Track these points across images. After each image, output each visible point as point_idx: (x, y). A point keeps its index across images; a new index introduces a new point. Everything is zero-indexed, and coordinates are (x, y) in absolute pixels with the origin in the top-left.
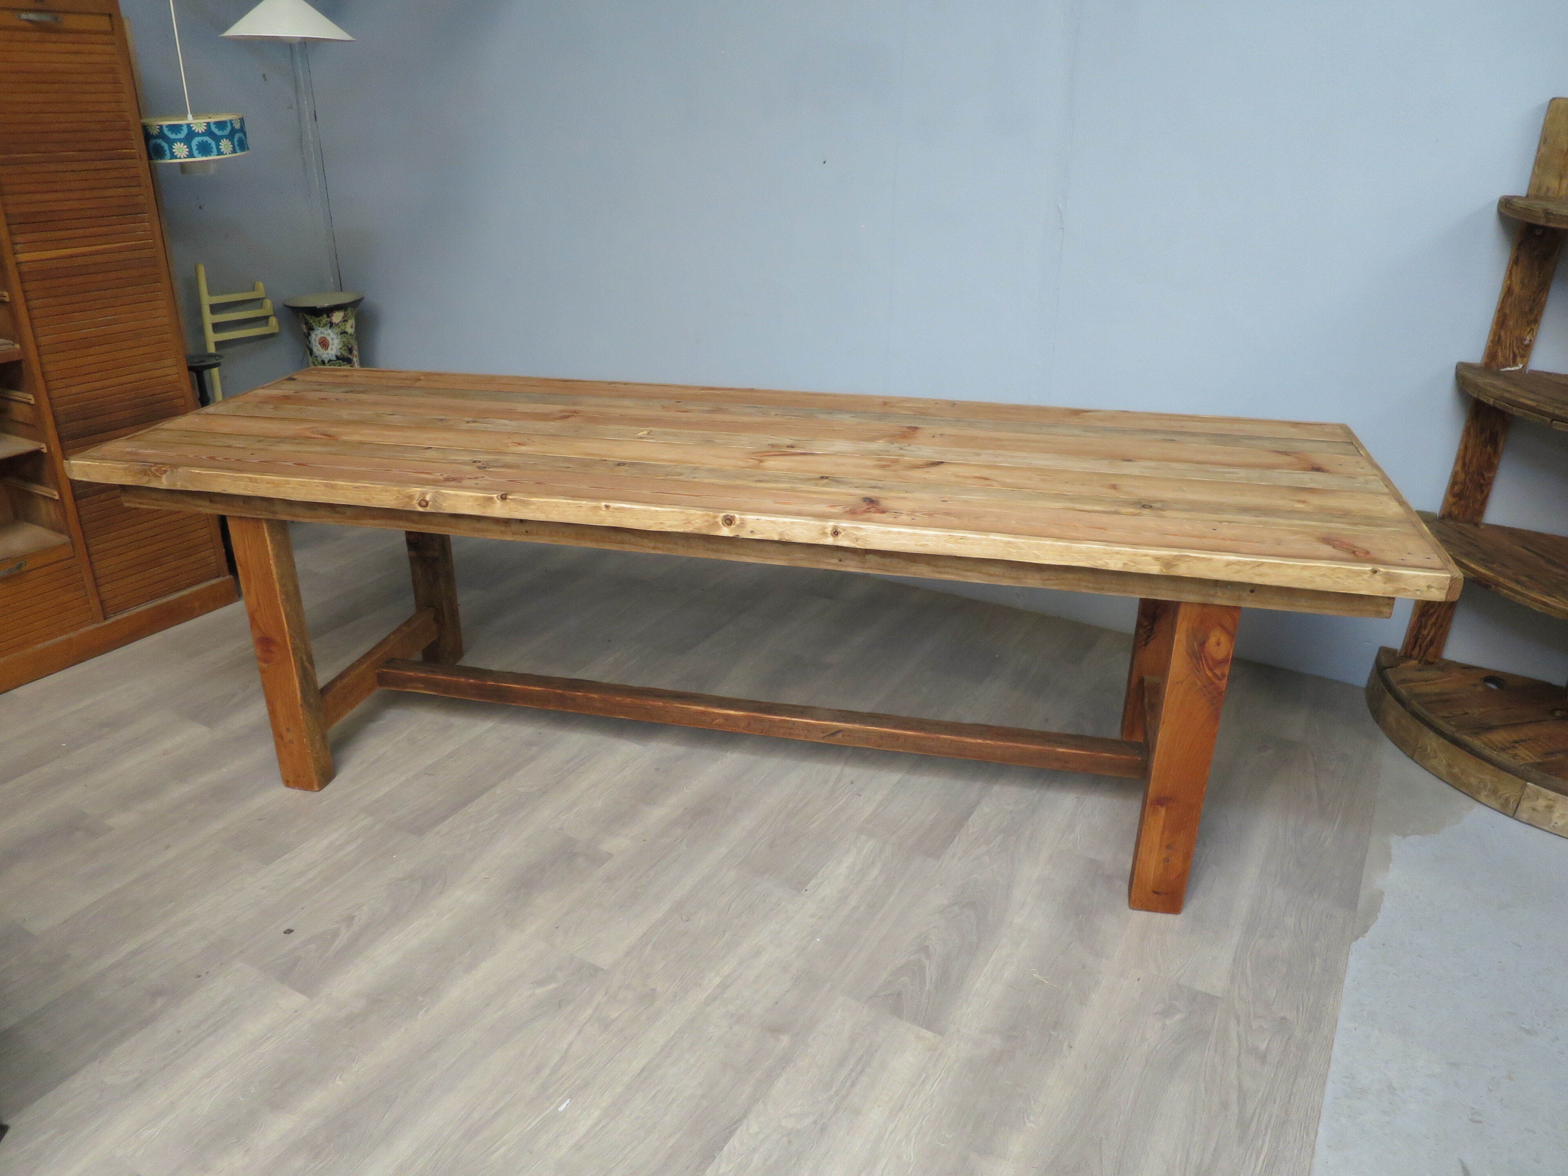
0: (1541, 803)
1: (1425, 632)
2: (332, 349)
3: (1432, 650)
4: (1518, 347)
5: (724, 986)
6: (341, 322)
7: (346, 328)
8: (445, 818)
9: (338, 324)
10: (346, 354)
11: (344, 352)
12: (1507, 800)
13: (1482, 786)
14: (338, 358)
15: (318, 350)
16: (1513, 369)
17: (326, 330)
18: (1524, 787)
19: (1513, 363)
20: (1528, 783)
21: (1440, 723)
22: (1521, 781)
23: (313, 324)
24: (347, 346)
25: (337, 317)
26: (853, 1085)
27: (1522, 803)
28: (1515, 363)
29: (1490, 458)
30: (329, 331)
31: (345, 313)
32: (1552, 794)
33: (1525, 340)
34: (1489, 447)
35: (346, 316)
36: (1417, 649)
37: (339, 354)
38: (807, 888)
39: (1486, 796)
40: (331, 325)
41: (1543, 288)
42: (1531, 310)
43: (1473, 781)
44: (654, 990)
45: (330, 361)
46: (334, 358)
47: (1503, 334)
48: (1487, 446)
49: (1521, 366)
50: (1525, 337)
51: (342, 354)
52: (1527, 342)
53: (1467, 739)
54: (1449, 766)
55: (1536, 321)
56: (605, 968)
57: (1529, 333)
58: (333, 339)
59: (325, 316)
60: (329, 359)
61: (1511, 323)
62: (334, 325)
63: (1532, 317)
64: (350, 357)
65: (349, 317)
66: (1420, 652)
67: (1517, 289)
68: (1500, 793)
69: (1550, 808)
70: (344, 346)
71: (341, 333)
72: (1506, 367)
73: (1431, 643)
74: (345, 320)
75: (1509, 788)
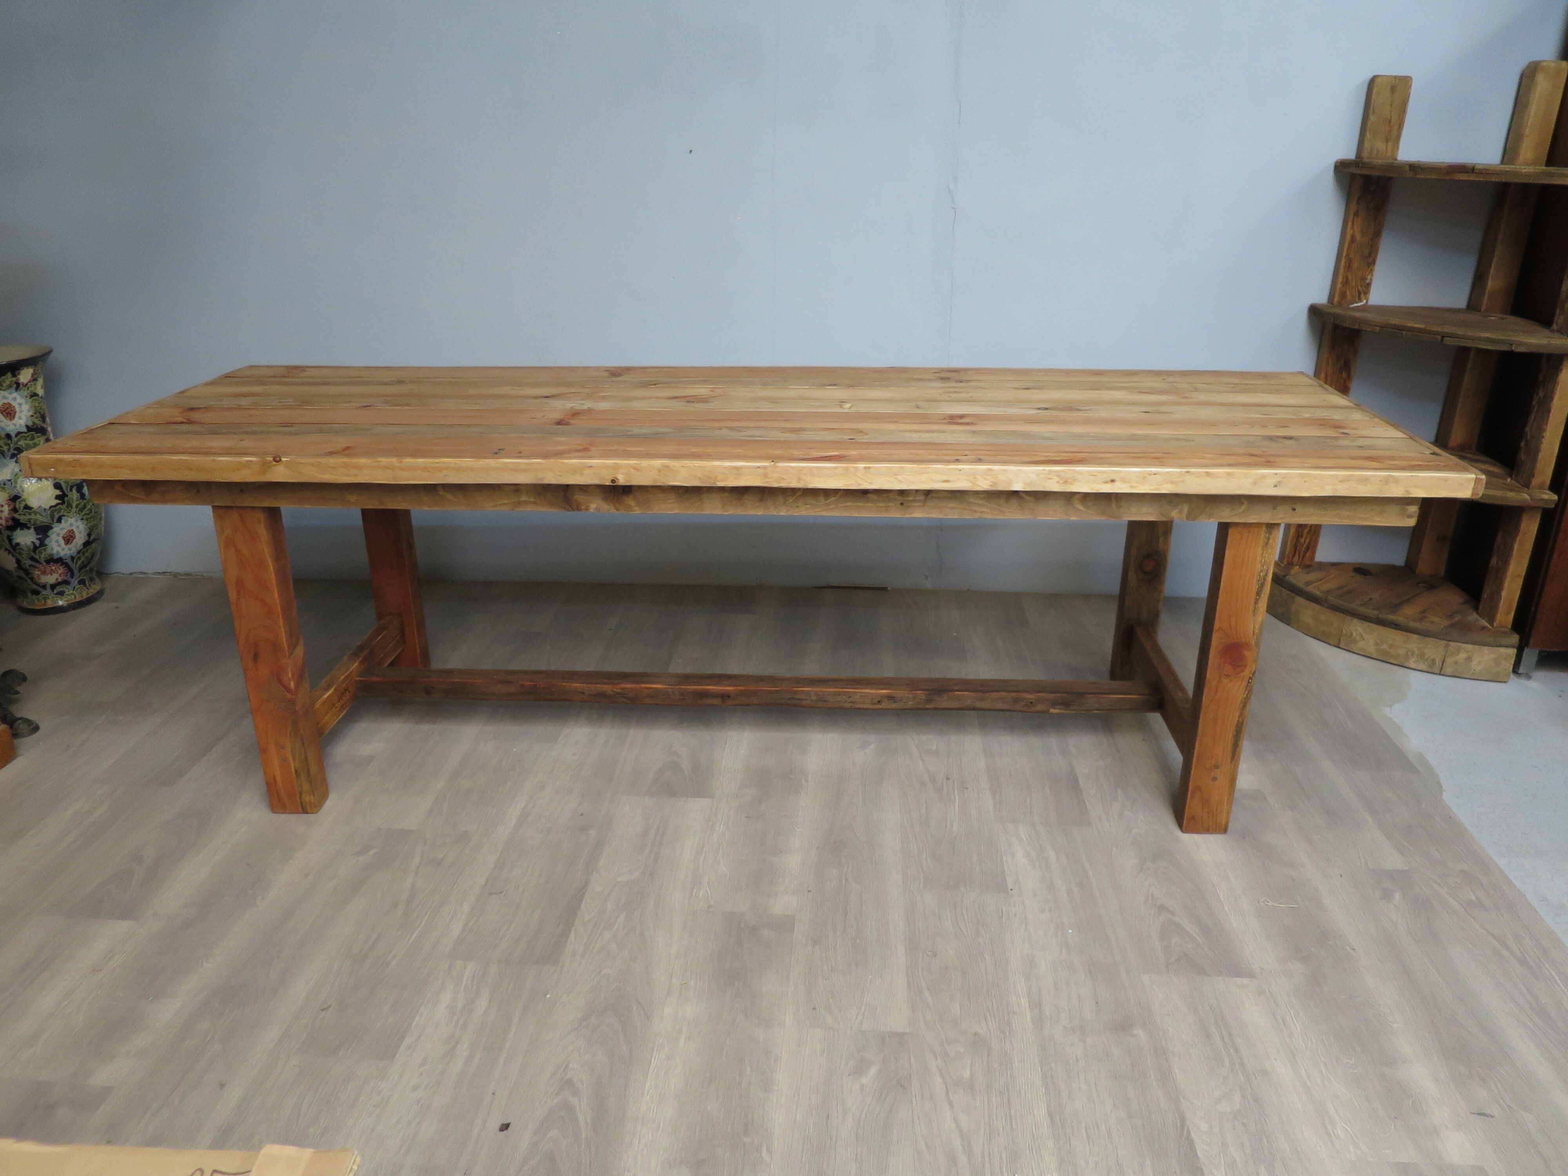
0: (1462, 656)
1: (1302, 540)
2: (20, 418)
3: (1308, 555)
4: (1361, 286)
5: (1036, 1005)
6: (30, 382)
7: (36, 388)
8: (565, 935)
9: (27, 384)
10: (39, 422)
11: (37, 421)
12: (1433, 661)
13: (1410, 653)
14: (29, 429)
16: (1359, 304)
17: (11, 393)
18: (1447, 646)
19: (1359, 300)
20: (1450, 642)
21: (1363, 610)
22: (1444, 643)
24: (40, 413)
25: (25, 376)
26: (1237, 1051)
27: (1446, 659)
28: (1360, 300)
29: (1345, 382)
30: (15, 395)
31: (34, 370)
32: (1470, 647)
33: (1367, 279)
34: (1344, 374)
35: (35, 373)
36: (1297, 556)
37: (30, 424)
38: (1010, 887)
39: (1414, 662)
40: (18, 386)
41: (1377, 234)
42: (1370, 255)
43: (1401, 651)
44: (976, 1034)
45: (18, 434)
46: (25, 430)
47: (1349, 276)
48: (1342, 373)
49: (1365, 302)
50: (1367, 277)
51: (34, 423)
52: (1368, 281)
53: (1391, 617)
54: (1377, 644)
55: (1374, 263)
56: (907, 1031)
57: (1369, 273)
58: (20, 404)
59: (9, 374)
60: (16, 432)
61: (1355, 265)
62: (21, 386)
63: (1370, 260)
64: (44, 426)
65: (39, 374)
66: (1299, 558)
67: (1358, 236)
68: (1426, 657)
69: (1469, 659)
70: (35, 413)
71: (32, 396)
72: (1353, 303)
73: (1308, 549)
74: (35, 379)
75: (1434, 649)
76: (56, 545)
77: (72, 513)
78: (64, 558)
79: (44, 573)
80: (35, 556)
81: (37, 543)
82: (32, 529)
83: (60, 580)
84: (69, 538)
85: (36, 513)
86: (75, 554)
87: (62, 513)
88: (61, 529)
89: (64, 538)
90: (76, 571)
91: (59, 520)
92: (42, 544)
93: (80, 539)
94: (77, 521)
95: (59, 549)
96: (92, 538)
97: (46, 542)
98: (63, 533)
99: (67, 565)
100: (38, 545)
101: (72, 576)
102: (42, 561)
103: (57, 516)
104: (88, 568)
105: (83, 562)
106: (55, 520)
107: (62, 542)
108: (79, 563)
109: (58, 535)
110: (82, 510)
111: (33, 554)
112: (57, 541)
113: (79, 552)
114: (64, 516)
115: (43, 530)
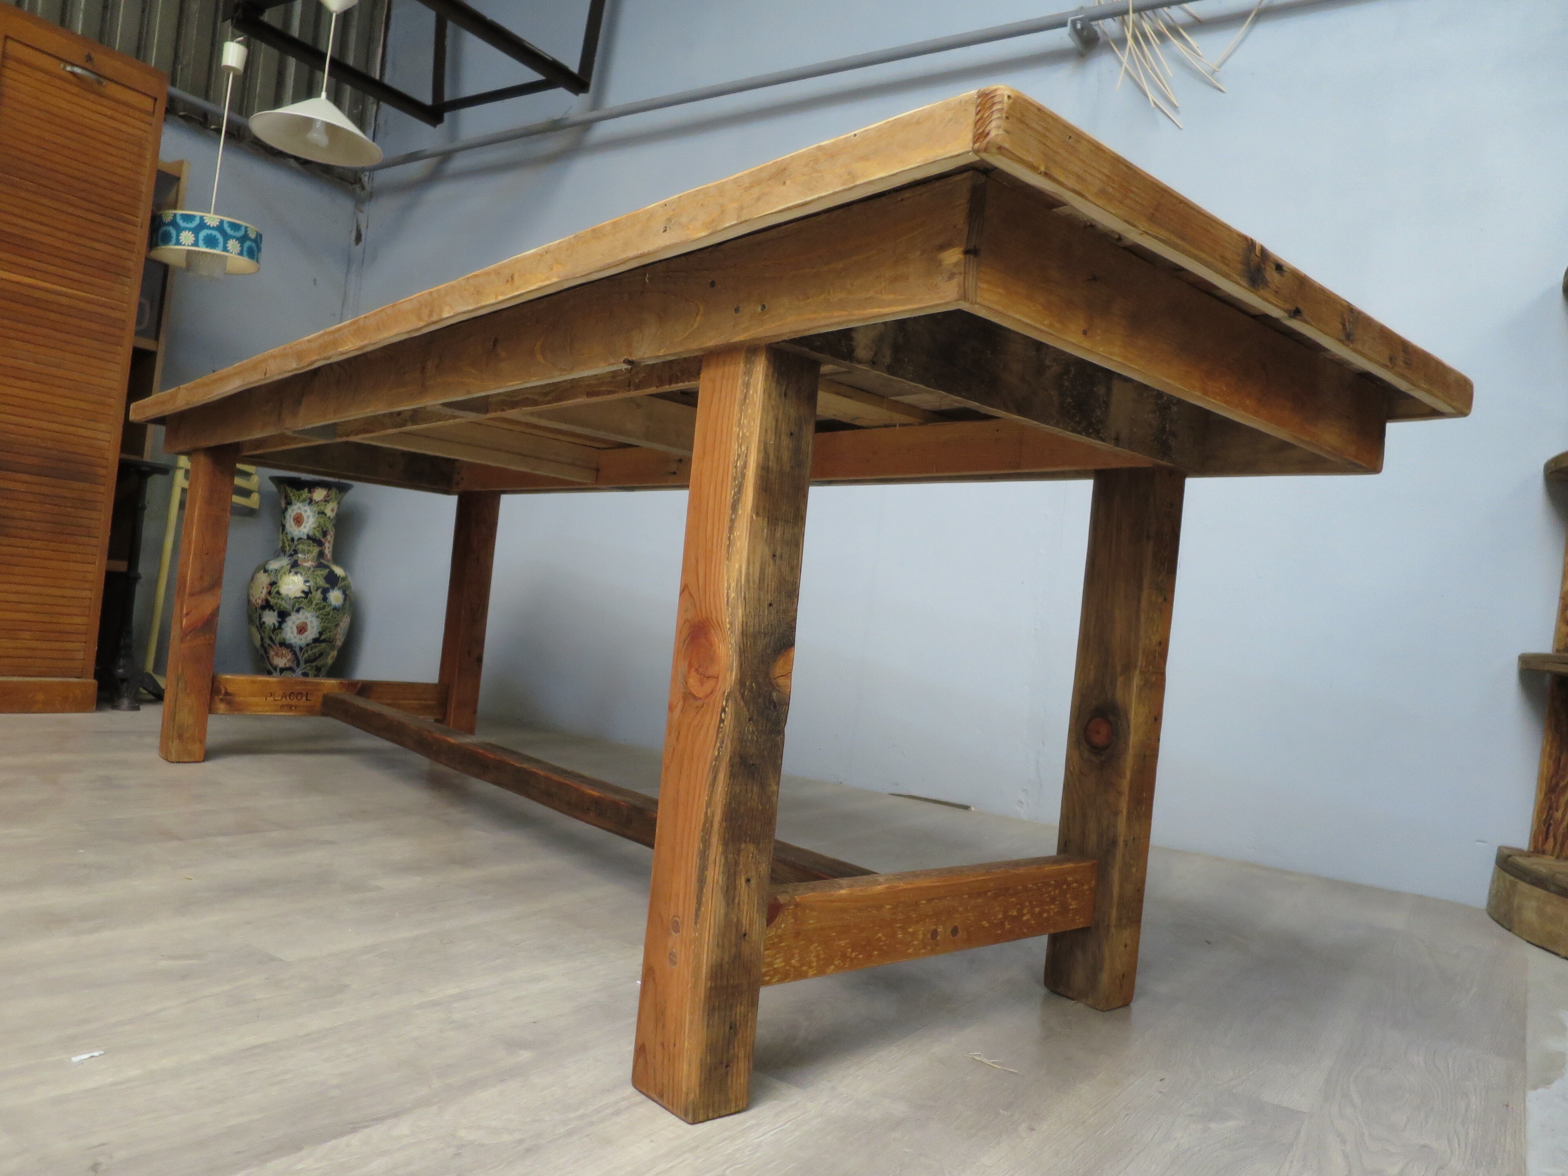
2: (305, 527)
5: (460, 997)
6: (321, 501)
7: (325, 509)
9: (318, 502)
10: (318, 535)
11: (317, 534)
14: (309, 537)
15: (291, 526)
17: (305, 506)
23: (293, 498)
24: (322, 529)
25: (319, 494)
30: (307, 508)
31: (328, 493)
35: (328, 496)
36: (1551, 840)
37: (311, 534)
40: (311, 502)
44: (345, 986)
45: (300, 539)
46: (305, 537)
51: (314, 534)
56: (288, 960)
58: (308, 517)
59: (306, 490)
60: (298, 537)
62: (313, 503)
64: (323, 540)
65: (331, 498)
66: (1555, 845)
70: (318, 527)
71: (319, 513)
74: (326, 501)
76: (290, 632)
77: (310, 608)
78: (294, 645)
79: (277, 654)
80: (273, 636)
81: (277, 624)
82: (276, 613)
83: (287, 665)
84: (302, 629)
85: (282, 599)
86: (303, 646)
87: (302, 605)
88: (298, 619)
89: (297, 628)
90: (302, 662)
91: (298, 611)
92: (280, 627)
93: (312, 633)
94: (312, 616)
95: (292, 636)
96: (323, 637)
97: (284, 626)
98: (298, 622)
99: (295, 654)
100: (276, 627)
101: (298, 665)
102: (277, 642)
103: (297, 606)
104: (314, 664)
105: (309, 656)
106: (295, 609)
107: (295, 630)
108: (306, 655)
109: (294, 623)
110: (320, 609)
111: (271, 634)
112: (292, 628)
113: (308, 645)
114: (303, 608)
115: (283, 615)
